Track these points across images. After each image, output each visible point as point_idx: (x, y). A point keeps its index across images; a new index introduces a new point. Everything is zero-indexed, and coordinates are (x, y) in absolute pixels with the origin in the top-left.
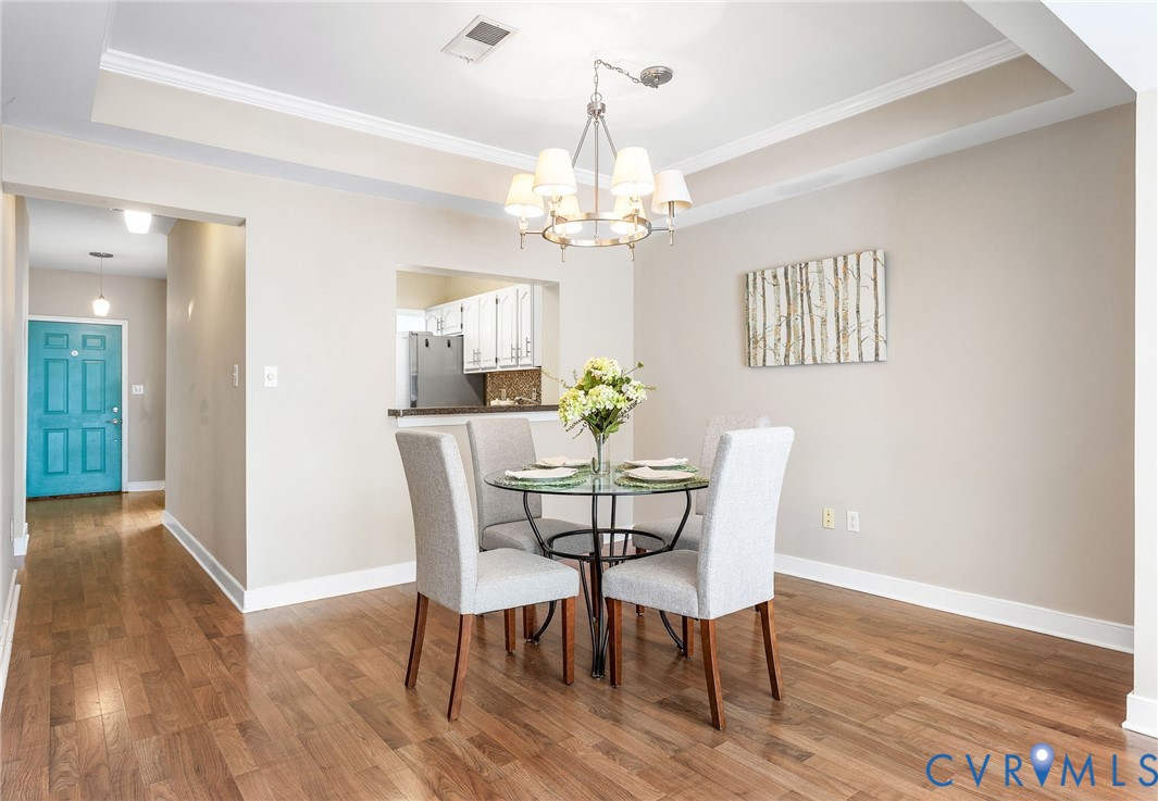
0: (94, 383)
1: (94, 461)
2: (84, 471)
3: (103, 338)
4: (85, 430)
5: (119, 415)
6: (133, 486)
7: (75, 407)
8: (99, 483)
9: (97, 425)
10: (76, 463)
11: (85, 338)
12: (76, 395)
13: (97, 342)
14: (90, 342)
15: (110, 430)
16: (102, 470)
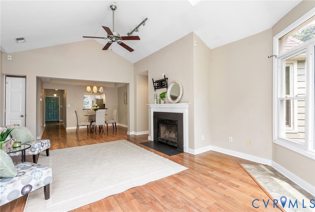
0: (55, 105)
1: (55, 117)
2: (54, 118)
3: (56, 99)
4: (54, 112)
5: (58, 110)
6: (60, 121)
7: (52, 109)
8: (56, 120)
9: (55, 111)
10: (52, 117)
11: (54, 99)
12: (52, 107)
13: (55, 100)
14: (54, 100)
15: (57, 112)
16: (56, 118)
